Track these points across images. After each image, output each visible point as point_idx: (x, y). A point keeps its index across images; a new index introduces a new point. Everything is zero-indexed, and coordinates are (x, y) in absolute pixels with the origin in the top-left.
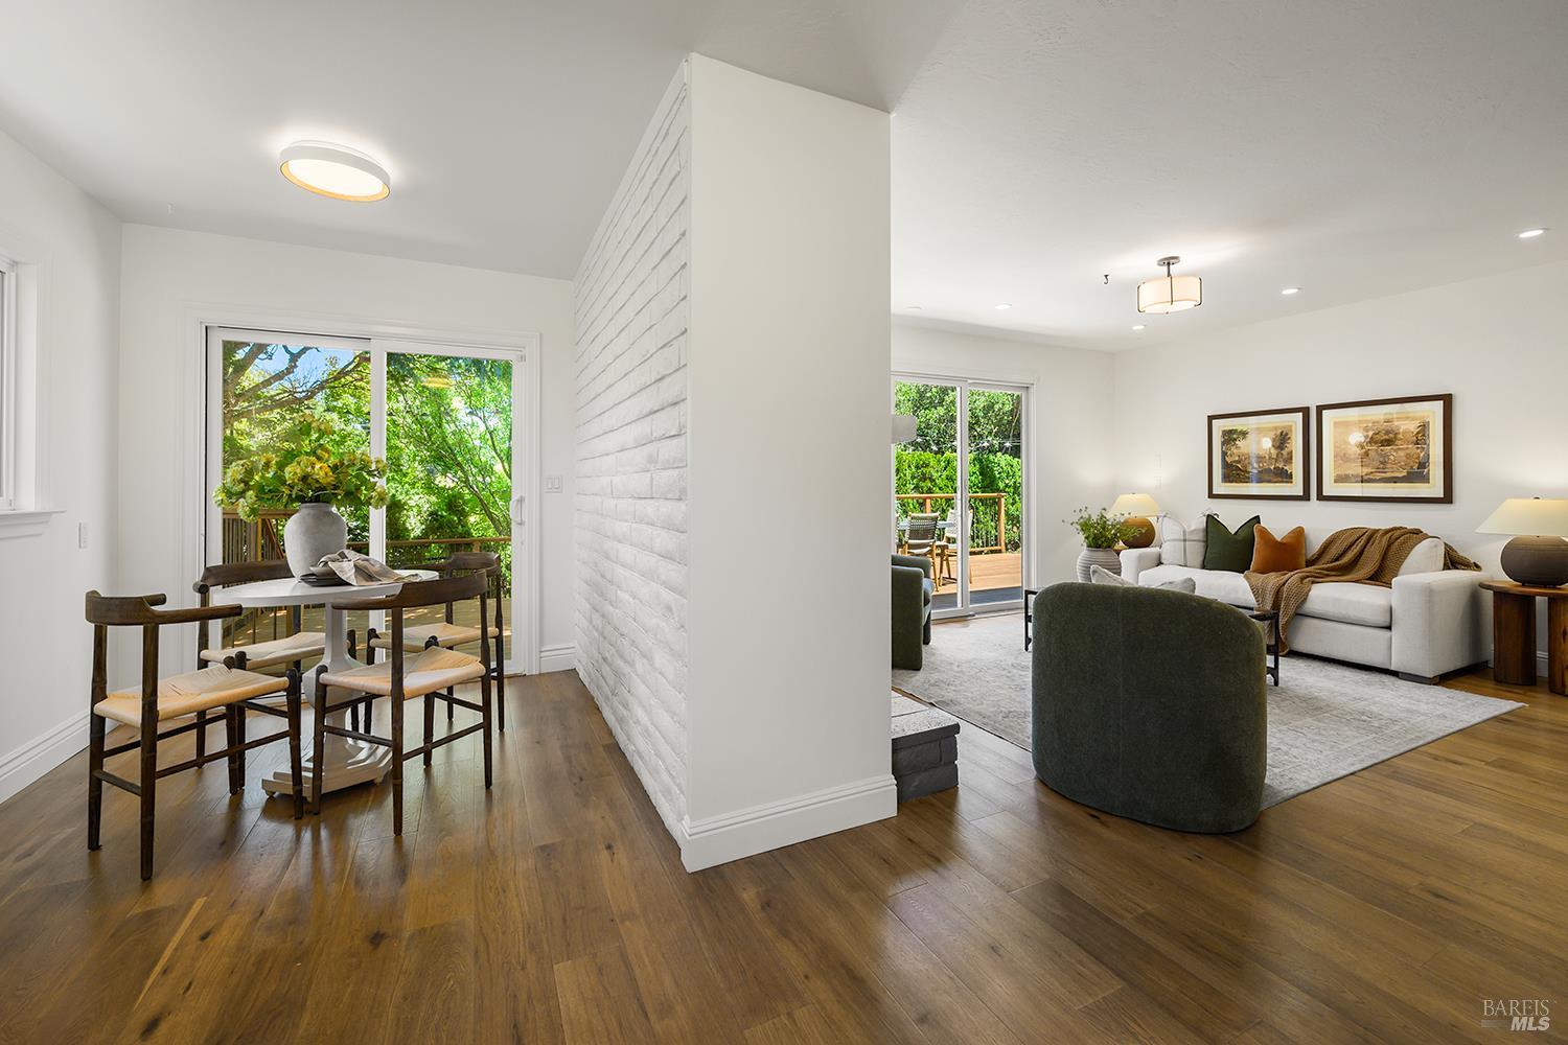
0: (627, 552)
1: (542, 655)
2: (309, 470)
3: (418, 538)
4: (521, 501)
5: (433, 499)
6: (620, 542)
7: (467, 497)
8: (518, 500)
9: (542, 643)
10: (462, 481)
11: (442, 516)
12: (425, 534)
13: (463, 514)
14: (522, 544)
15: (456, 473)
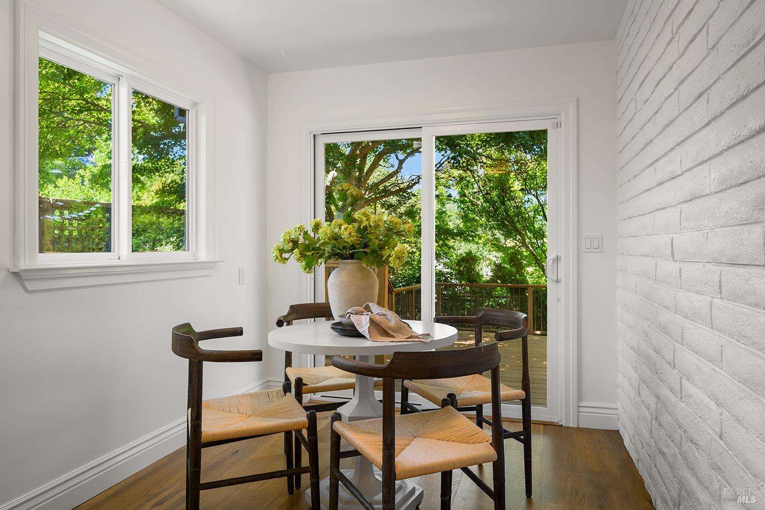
0: (698, 333)
1: (582, 409)
2: (337, 230)
3: (487, 282)
4: (557, 260)
5: (500, 254)
6: (686, 317)
7: (525, 254)
8: (554, 260)
9: (580, 397)
10: (520, 243)
11: (504, 268)
12: (493, 280)
13: (520, 267)
14: (558, 301)
15: (515, 236)
